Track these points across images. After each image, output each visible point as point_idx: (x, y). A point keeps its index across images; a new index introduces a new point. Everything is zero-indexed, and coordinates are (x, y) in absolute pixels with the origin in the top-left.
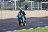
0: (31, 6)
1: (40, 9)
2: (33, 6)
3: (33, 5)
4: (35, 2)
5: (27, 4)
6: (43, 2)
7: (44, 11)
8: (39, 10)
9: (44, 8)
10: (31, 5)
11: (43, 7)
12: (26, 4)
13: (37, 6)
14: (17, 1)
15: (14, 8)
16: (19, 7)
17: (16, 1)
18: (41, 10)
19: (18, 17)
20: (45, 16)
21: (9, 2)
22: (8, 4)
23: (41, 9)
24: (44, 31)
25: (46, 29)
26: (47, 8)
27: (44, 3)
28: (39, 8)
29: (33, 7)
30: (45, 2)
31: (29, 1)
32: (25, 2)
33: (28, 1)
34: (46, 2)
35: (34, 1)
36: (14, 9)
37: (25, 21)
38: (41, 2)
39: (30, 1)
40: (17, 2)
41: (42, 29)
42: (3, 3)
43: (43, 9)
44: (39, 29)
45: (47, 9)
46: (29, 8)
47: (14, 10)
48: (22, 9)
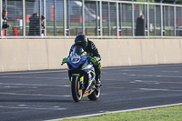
0: (159, 23)
2: (167, 20)
3: (167, 16)
4: (175, 5)
5: (143, 13)
10: (159, 16)
12: (141, 14)
16: (113, 23)
17: (103, 3)
21: (76, 7)
22: (71, 13)
29: (167, 25)
31: (151, 1)
32: (137, 5)
33: (148, 3)
35: (172, 2)
36: (96, 32)
40: (105, 5)
42: (52, 11)
46: (152, 27)
47: (96, 35)
48: (125, 33)
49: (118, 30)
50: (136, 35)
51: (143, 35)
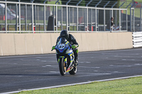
0: (65, 20)
1: (92, 28)
2: (71, 18)
3: (71, 15)
4: (78, 7)
5: (53, 13)
6: (102, 7)
7: (105, 33)
8: (90, 30)
9: (103, 24)
10: (65, 15)
11: (101, 22)
12: (51, 14)
13: (82, 19)
14: (24, 5)
15: (16, 25)
16: (29, 21)
17: (21, 5)
18: (94, 30)
19: (57, 50)
20: (107, 49)
23: (94, 27)
24: (103, 91)
25: (111, 87)
26: (112, 24)
27: (104, 9)
28: (90, 26)
29: (71, 22)
30: (106, 7)
32: (49, 7)
33: (57, 5)
34: (111, 7)
36: (16, 28)
37: (75, 60)
38: (94, 6)
39: (63, 3)
40: (23, 7)
41: (97, 86)
43: (101, 29)
44: (89, 86)
45: (112, 27)
46: (59, 24)
47: (16, 30)
48: (39, 28)
49: (33, 26)
50: (47, 30)
51: (53, 30)
